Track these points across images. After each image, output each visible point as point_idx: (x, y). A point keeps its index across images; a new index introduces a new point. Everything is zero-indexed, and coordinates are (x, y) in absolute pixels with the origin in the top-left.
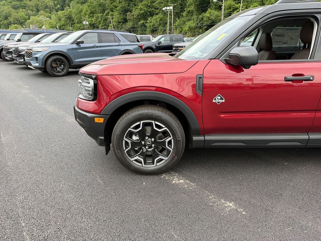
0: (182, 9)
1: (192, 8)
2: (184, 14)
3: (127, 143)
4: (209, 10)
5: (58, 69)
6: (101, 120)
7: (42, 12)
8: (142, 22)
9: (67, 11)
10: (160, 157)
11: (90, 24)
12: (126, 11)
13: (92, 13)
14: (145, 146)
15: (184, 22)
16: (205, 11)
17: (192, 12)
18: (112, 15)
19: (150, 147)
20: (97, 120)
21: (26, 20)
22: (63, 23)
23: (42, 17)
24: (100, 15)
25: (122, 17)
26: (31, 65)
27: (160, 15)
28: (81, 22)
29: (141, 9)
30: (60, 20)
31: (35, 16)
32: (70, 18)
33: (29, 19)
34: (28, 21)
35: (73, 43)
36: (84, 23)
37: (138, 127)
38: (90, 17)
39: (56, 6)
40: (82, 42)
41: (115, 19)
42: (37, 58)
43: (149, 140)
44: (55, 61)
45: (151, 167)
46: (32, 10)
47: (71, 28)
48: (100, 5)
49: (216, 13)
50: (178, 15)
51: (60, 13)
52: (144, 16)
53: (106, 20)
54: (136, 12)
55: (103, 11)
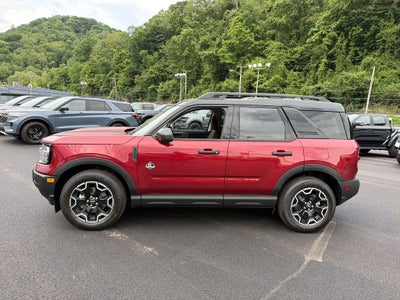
0: (199, 76)
1: (209, 76)
2: (201, 81)
3: (73, 201)
4: (227, 80)
5: (35, 136)
6: (53, 180)
7: (30, 67)
8: (152, 86)
9: (63, 68)
10: (102, 214)
11: (89, 85)
12: (134, 73)
13: (93, 72)
14: (89, 204)
15: (201, 90)
16: (223, 80)
17: (210, 80)
18: (117, 77)
19: (94, 205)
20: (49, 180)
21: (8, 75)
22: (55, 81)
23: (30, 73)
24: (102, 75)
25: (129, 79)
26: (3, 130)
27: (173, 81)
28: (78, 82)
29: (152, 73)
30: (52, 77)
31: (21, 71)
32: (65, 77)
33: (13, 74)
34: (11, 76)
35: (56, 110)
36: (82, 83)
37: (83, 186)
38: (90, 76)
39: (49, 61)
40: (67, 109)
41: (120, 81)
42: (12, 124)
43: (93, 199)
44: (32, 127)
45: (93, 223)
46: (19, 65)
47: (64, 88)
48: (103, 65)
49: (235, 82)
50: (193, 82)
51: (54, 70)
52: (156, 80)
53: (109, 81)
54: (145, 75)
55: (107, 71)
